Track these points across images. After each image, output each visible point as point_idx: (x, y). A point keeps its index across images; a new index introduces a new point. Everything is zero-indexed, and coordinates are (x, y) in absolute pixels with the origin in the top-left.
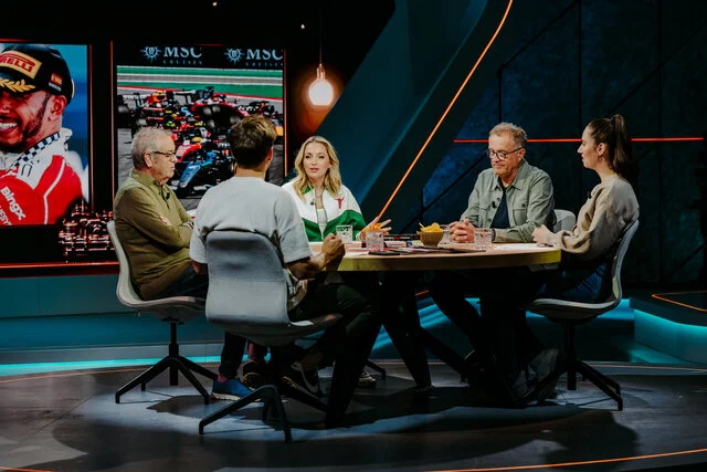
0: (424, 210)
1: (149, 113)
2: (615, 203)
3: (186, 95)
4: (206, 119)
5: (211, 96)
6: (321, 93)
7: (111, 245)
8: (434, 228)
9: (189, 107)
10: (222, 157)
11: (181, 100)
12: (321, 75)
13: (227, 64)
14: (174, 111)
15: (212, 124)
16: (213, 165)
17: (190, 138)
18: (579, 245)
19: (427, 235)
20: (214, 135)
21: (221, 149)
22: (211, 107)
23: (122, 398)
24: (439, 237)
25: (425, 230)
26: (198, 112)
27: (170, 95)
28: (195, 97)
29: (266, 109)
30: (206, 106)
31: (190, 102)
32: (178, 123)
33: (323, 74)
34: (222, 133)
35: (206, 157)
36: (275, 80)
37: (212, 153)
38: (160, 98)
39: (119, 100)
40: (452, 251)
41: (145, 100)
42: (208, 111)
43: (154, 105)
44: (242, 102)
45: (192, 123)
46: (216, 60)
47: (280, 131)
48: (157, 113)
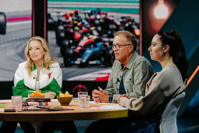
1: (65, 23)
3: (85, 13)
4: (96, 26)
5: (99, 13)
9: (87, 20)
10: (105, 46)
11: (82, 16)
12: (161, 2)
14: (79, 21)
15: (100, 29)
16: (100, 50)
17: (88, 36)
20: (101, 34)
21: (105, 42)
22: (99, 20)
26: (92, 22)
27: (76, 13)
28: (90, 15)
29: (129, 20)
30: (96, 19)
31: (88, 17)
32: (80, 28)
34: (106, 33)
35: (95, 46)
36: (135, 5)
37: (100, 44)
38: (71, 15)
39: (49, 16)
41: (63, 16)
42: (97, 22)
43: (67, 18)
44: (116, 17)
45: (89, 28)
47: (138, 32)
48: (69, 23)
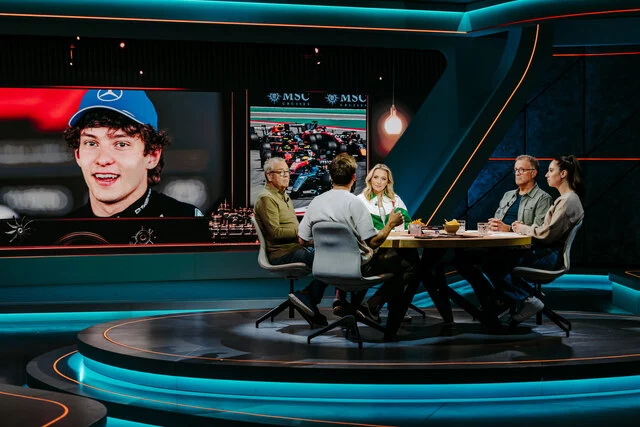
0: (468, 208)
1: (272, 139)
2: (568, 210)
3: (298, 127)
4: (311, 143)
5: (316, 127)
6: (393, 125)
7: (254, 231)
8: (454, 222)
9: (300, 135)
10: (323, 170)
11: (294, 131)
12: (393, 112)
13: (327, 105)
14: (290, 138)
15: (316, 147)
16: (317, 176)
17: (301, 157)
18: (542, 234)
19: (450, 227)
20: (317, 154)
21: (322, 165)
22: (315, 135)
23: (260, 325)
24: (457, 228)
25: (448, 223)
26: (306, 138)
27: (287, 126)
28: (305, 128)
29: (354, 137)
30: (312, 134)
31: (301, 132)
32: (292, 147)
33: (394, 112)
34: (324, 153)
35: (311, 170)
36: (360, 116)
37: (316, 168)
38: (280, 129)
39: (252, 131)
40: (462, 236)
41: (270, 130)
42: (313, 138)
43: (276, 134)
44: (337, 132)
45: (303, 146)
46: (318, 102)
47: (364, 152)
48: (278, 139)
